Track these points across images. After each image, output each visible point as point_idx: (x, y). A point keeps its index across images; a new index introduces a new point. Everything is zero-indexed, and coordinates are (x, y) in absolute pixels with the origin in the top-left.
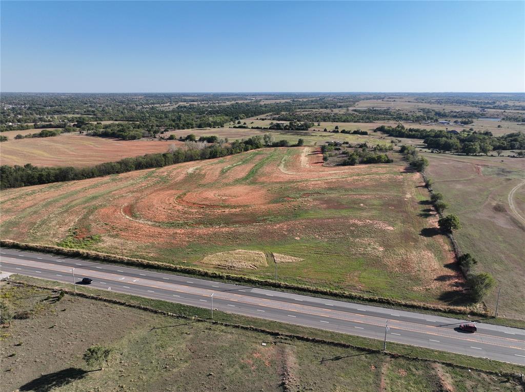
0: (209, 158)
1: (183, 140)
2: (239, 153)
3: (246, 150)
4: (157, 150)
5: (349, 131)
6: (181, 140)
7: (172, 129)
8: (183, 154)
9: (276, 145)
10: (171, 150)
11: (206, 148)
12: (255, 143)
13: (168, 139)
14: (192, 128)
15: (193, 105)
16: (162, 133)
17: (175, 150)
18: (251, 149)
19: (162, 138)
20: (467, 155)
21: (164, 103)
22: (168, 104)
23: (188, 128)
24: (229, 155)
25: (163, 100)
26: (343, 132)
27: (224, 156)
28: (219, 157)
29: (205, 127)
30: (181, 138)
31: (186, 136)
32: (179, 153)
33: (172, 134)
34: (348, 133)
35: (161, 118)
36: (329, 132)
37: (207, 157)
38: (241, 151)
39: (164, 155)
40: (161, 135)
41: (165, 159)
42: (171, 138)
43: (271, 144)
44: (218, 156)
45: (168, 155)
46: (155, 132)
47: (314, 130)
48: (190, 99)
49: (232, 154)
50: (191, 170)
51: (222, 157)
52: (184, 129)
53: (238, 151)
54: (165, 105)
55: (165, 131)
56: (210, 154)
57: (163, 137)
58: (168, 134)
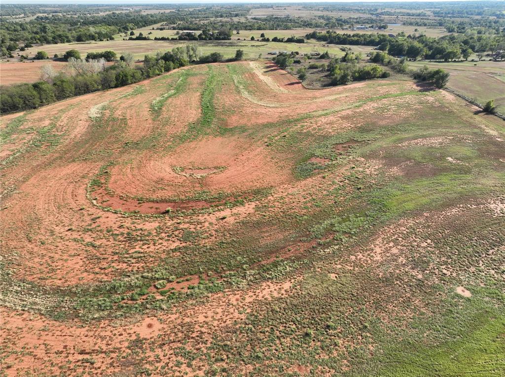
0: (116, 86)
1: (61, 60)
2: (159, 75)
3: (168, 69)
4: (19, 76)
5: (282, 39)
6: (56, 58)
7: (37, 43)
8: (71, 83)
9: (204, 61)
10: (47, 76)
11: (106, 70)
12: (177, 59)
13: (34, 59)
14: (69, 41)
15: (57, 16)
16: (22, 49)
17: (53, 75)
18: (174, 69)
19: (23, 58)
20: (446, 61)
21: (16, 15)
22: (22, 15)
23: (63, 42)
24: (145, 79)
25: (14, 11)
26: (275, 40)
27: (139, 81)
28: (132, 83)
29: (87, 40)
30: (56, 56)
31: (64, 53)
32: (63, 81)
33: (40, 51)
34: (281, 41)
35: (15, 31)
36: (258, 40)
37: (113, 84)
38: (161, 72)
39: (36, 86)
40: (21, 53)
41: (39, 93)
42: (40, 57)
43: (198, 60)
44: (129, 81)
45: (44, 86)
46: (10, 49)
47: (239, 39)
48: (50, 10)
49: (148, 77)
50: (94, 112)
51: (135, 83)
52: (56, 43)
53: (157, 72)
54: (18, 17)
55: (26, 46)
56: (117, 79)
57: (24, 55)
58: (33, 51)
